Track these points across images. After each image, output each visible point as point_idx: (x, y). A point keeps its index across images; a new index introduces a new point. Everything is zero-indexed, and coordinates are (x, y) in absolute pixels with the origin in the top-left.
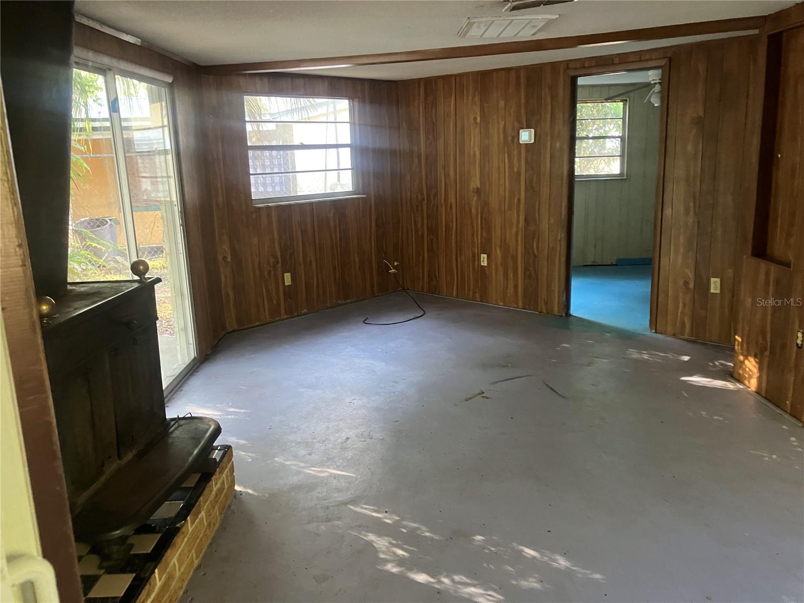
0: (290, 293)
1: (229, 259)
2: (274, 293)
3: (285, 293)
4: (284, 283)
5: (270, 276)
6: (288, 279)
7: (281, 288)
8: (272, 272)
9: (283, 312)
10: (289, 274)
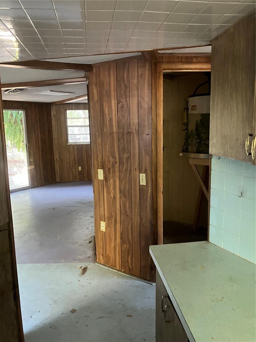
0: (80, 173)
1: (58, 160)
2: (74, 173)
3: (79, 173)
4: (78, 170)
5: (73, 167)
6: (80, 168)
7: (77, 171)
8: (74, 166)
9: (78, 179)
10: (81, 167)
